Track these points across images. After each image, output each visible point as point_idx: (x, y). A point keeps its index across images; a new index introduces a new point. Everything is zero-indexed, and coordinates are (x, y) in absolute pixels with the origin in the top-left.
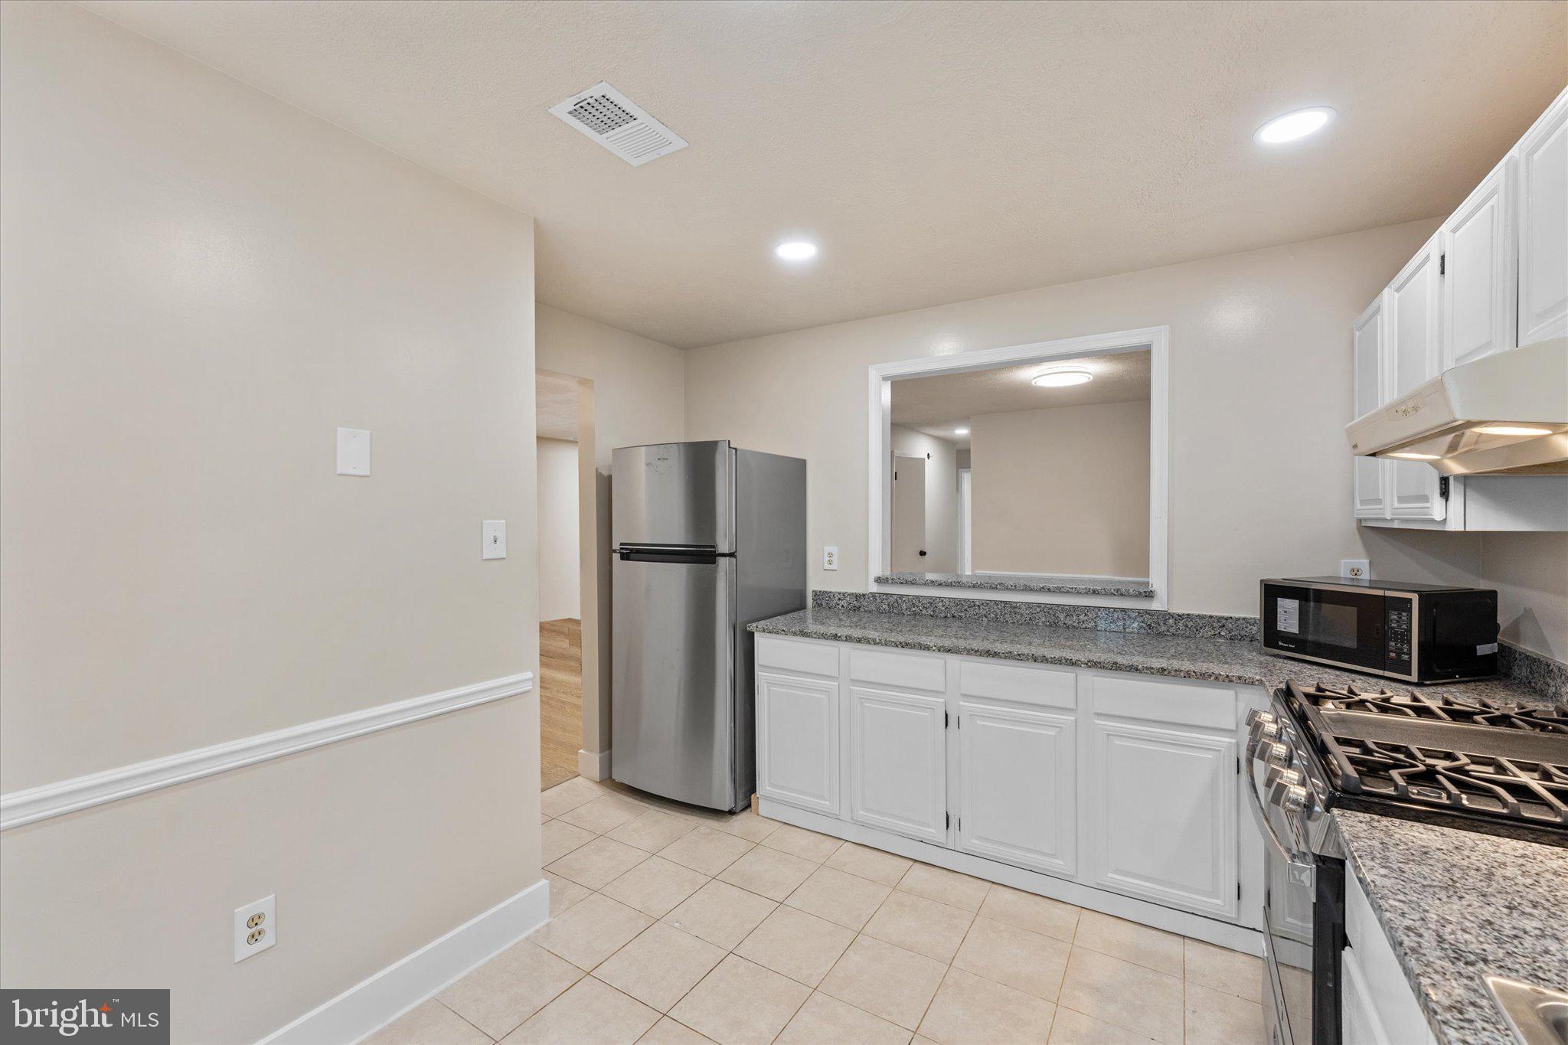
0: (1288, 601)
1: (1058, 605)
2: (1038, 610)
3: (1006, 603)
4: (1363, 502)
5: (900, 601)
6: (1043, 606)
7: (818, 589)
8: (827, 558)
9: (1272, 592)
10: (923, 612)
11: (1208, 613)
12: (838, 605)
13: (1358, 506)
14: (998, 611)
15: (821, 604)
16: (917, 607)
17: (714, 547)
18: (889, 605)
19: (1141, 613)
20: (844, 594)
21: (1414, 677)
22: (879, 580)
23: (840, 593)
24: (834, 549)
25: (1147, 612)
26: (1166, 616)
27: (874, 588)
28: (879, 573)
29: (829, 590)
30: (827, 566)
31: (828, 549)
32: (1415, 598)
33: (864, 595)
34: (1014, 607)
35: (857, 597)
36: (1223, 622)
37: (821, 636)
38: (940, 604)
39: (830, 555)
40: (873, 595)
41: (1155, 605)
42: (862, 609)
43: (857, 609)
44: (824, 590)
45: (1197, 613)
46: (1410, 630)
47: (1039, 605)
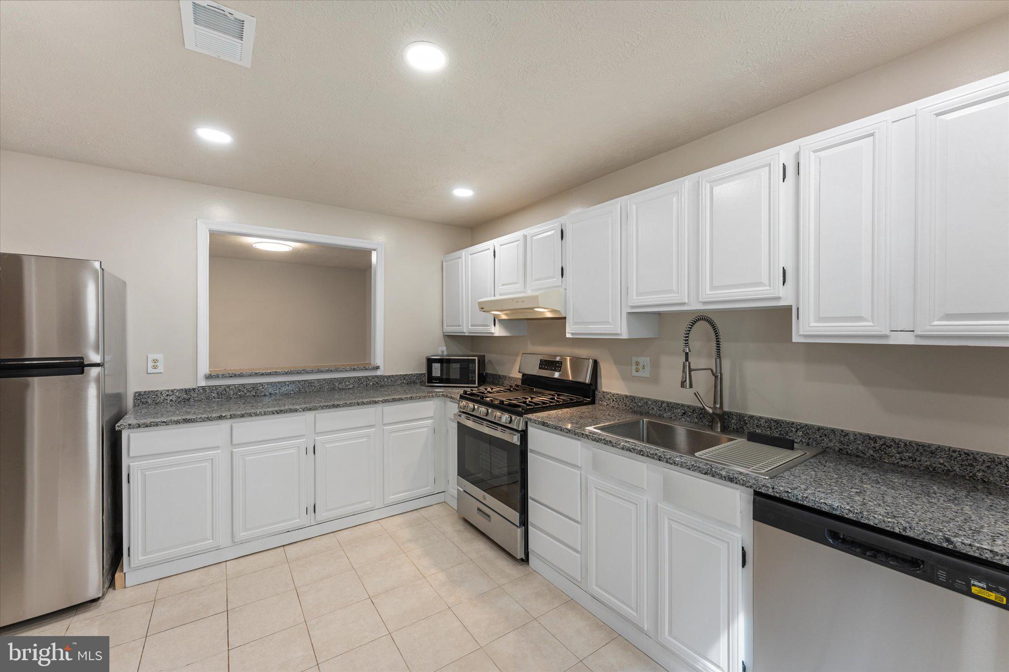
0: (436, 364)
1: (335, 379)
2: (324, 382)
3: (305, 381)
4: (447, 326)
5: (228, 389)
6: (327, 380)
7: (142, 389)
8: (150, 364)
9: (430, 362)
10: (247, 395)
11: (399, 374)
12: (167, 400)
13: (445, 327)
14: (301, 386)
15: (147, 402)
16: (243, 391)
17: (82, 358)
18: (218, 394)
19: (373, 377)
20: (172, 391)
21: (476, 385)
22: (209, 377)
23: (168, 391)
24: (159, 356)
25: (376, 376)
26: (382, 377)
27: (203, 383)
28: (208, 372)
29: (155, 389)
30: (150, 370)
31: (151, 357)
32: (476, 358)
33: (194, 389)
34: (310, 383)
35: (187, 391)
36: (404, 377)
37: (206, 419)
38: (261, 387)
39: (155, 361)
40: (204, 388)
41: (379, 373)
42: (192, 400)
43: (185, 400)
44: (148, 390)
45: (395, 374)
46: (475, 370)
47: (325, 380)
